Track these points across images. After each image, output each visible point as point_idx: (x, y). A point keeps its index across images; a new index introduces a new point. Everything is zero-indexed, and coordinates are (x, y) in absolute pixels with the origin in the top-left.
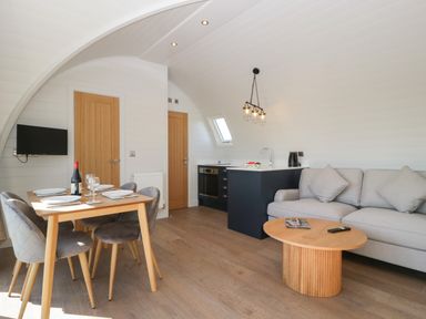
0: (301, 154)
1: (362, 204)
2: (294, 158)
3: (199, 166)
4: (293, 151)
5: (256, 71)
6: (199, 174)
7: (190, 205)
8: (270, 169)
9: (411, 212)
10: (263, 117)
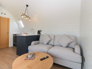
0: (41, 31)
1: (54, 45)
2: (39, 32)
3: (14, 34)
4: (39, 30)
5: (27, 6)
6: (13, 37)
7: (10, 46)
8: (33, 35)
9: (66, 47)
10: (30, 20)
